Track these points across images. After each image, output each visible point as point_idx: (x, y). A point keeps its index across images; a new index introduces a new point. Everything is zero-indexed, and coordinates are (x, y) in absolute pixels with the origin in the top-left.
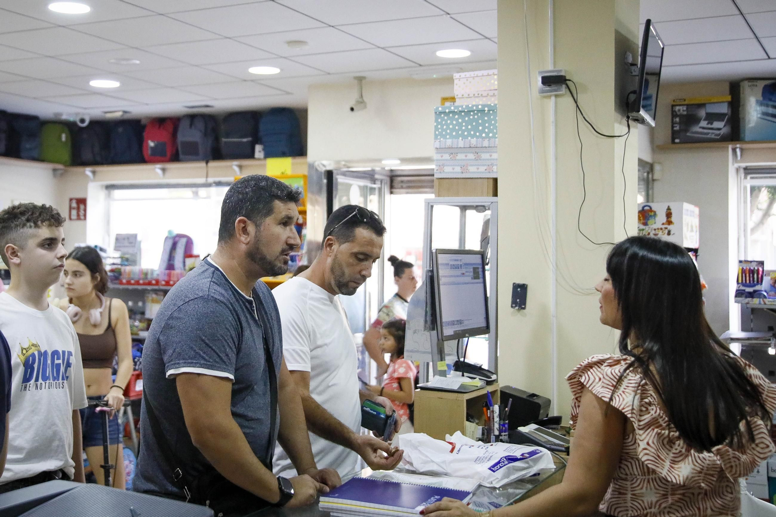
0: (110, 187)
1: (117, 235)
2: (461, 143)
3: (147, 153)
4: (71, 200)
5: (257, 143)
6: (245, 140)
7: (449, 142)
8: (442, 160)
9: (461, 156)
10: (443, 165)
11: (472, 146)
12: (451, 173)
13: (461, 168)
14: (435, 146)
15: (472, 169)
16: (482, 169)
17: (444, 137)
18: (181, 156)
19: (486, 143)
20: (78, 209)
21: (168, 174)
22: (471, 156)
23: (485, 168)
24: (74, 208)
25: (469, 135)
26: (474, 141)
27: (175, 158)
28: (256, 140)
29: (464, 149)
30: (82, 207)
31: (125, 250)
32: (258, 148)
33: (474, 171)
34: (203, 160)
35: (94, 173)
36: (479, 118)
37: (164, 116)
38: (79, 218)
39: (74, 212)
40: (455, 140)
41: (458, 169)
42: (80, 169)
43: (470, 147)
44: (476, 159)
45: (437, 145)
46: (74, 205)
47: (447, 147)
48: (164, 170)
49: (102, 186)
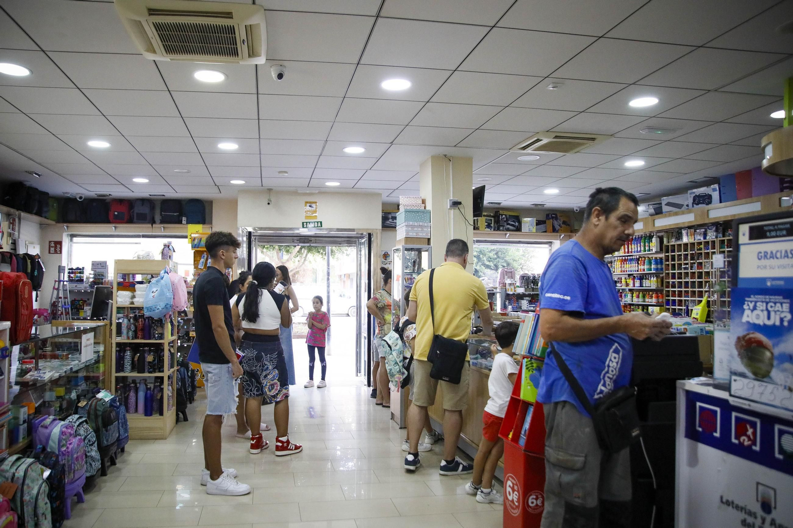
0: (72, 236)
1: (92, 262)
2: (416, 224)
3: (111, 218)
4: (50, 242)
6: (175, 214)
7: (411, 223)
8: (408, 230)
9: (415, 229)
10: (409, 232)
11: (419, 225)
14: (405, 224)
15: (420, 234)
16: (424, 234)
17: (409, 221)
18: (135, 220)
19: (426, 225)
20: (56, 247)
21: (117, 230)
22: (420, 229)
24: (52, 247)
25: (419, 221)
26: (421, 223)
27: (130, 221)
28: (181, 214)
29: (417, 227)
30: (58, 246)
31: (98, 270)
32: (184, 219)
33: (421, 235)
34: (149, 223)
35: (67, 227)
36: (422, 215)
37: (122, 198)
38: (56, 252)
39: (52, 249)
41: (415, 234)
42: (61, 225)
44: (422, 230)
46: (53, 245)
48: (115, 227)
49: (68, 235)
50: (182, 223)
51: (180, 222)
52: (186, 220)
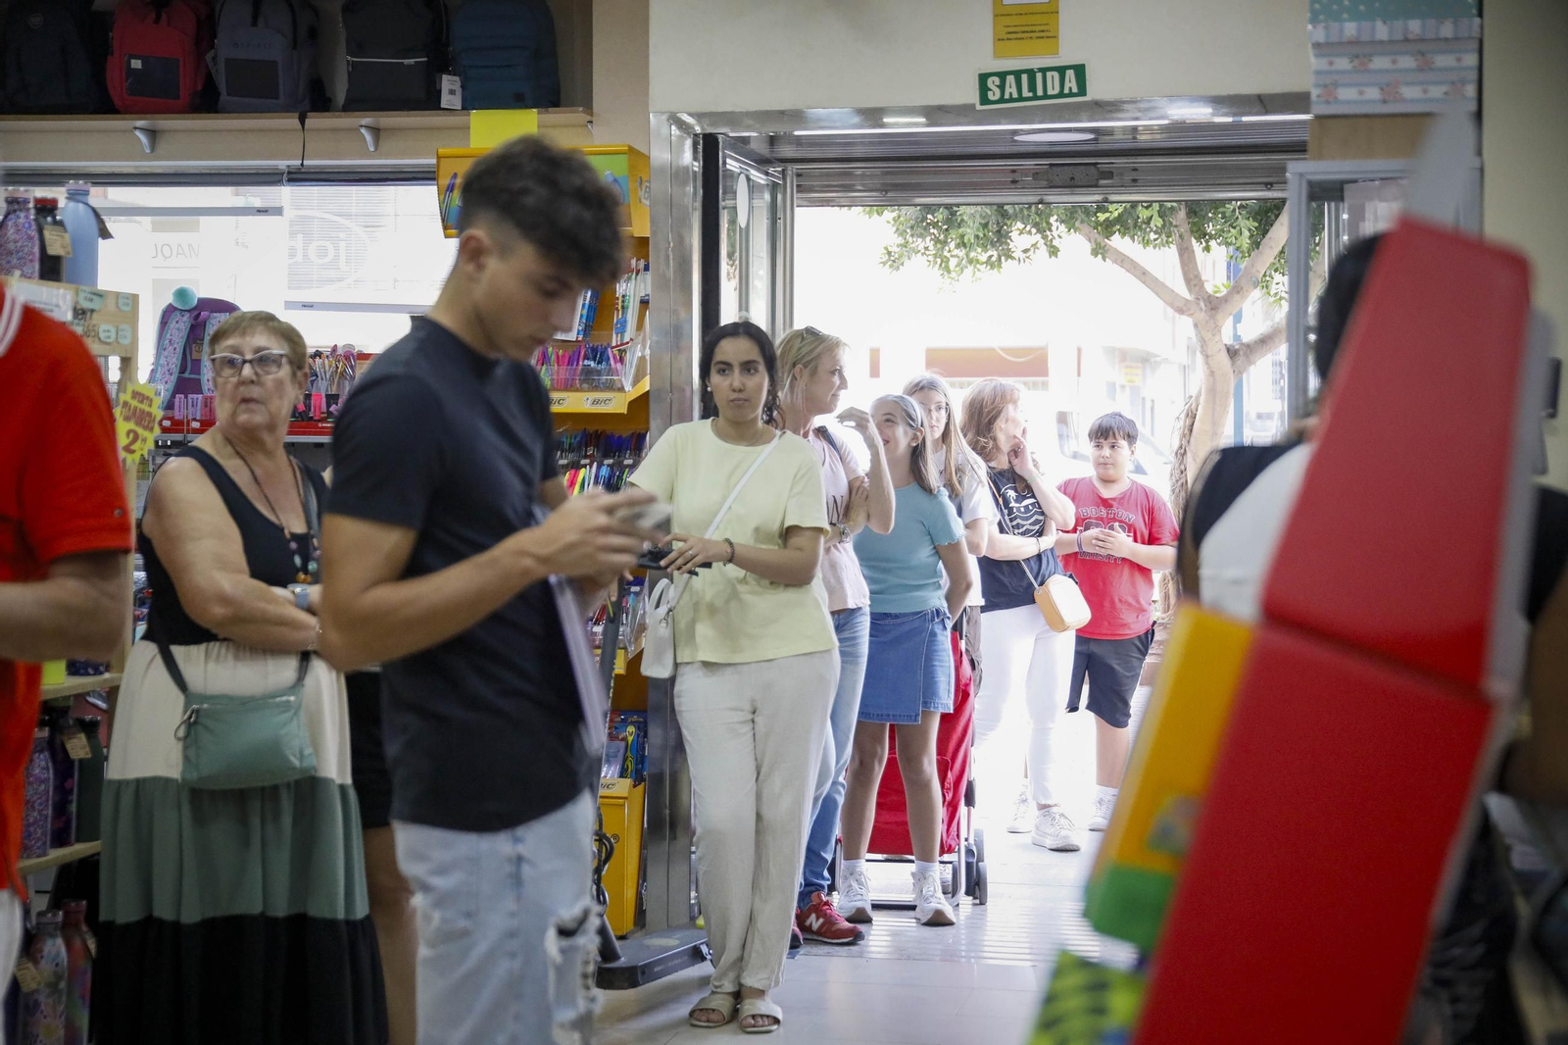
2: (1382, 30)
3: (120, 87)
5: (444, 69)
6: (409, 61)
7: (1350, 29)
8: (1330, 72)
9: (1380, 63)
10: (1336, 85)
11: (1410, 37)
12: (1356, 102)
13: (1382, 89)
14: (1314, 40)
15: (1410, 93)
16: (1437, 91)
17: (1337, 18)
18: (224, 97)
19: (1447, 29)
21: (163, 146)
22: (1407, 62)
23: (1444, 88)
27: (206, 102)
28: (441, 63)
29: (1389, 47)
33: (1415, 96)
40: (1367, 25)
41: (1373, 93)
43: (1407, 40)
44: (1420, 70)
45: (1320, 35)
47: (1344, 40)
48: (153, 134)
50: (439, 108)
51: (430, 101)
52: (457, 87)
